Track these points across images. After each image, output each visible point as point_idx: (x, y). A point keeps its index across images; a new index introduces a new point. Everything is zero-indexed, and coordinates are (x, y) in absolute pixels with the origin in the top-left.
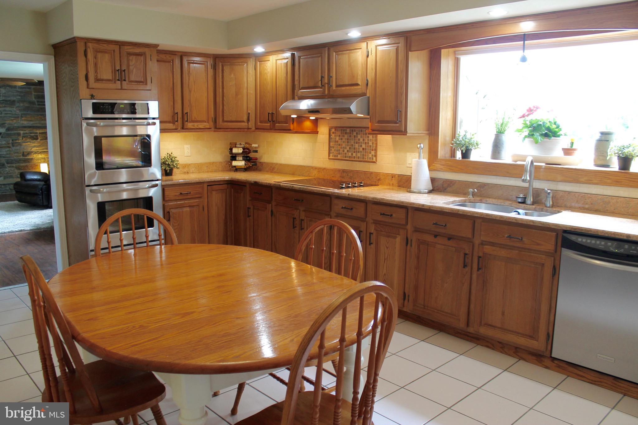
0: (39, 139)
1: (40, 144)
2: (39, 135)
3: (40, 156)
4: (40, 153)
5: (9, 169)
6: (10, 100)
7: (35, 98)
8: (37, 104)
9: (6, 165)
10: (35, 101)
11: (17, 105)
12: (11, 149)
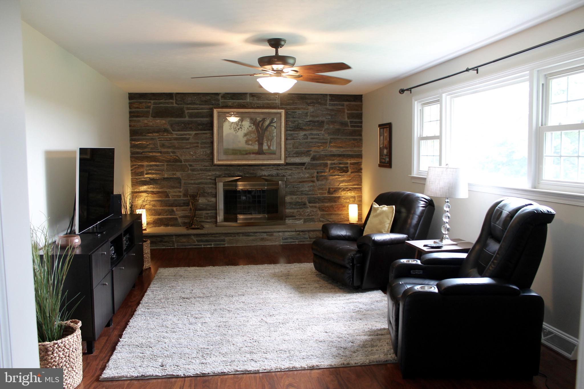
0: (350, 171)
1: (350, 178)
2: (350, 166)
3: (350, 194)
4: (350, 190)
5: (311, 209)
6: (318, 121)
7: (348, 118)
8: (351, 125)
9: (308, 204)
10: (347, 121)
11: (326, 126)
12: (315, 184)
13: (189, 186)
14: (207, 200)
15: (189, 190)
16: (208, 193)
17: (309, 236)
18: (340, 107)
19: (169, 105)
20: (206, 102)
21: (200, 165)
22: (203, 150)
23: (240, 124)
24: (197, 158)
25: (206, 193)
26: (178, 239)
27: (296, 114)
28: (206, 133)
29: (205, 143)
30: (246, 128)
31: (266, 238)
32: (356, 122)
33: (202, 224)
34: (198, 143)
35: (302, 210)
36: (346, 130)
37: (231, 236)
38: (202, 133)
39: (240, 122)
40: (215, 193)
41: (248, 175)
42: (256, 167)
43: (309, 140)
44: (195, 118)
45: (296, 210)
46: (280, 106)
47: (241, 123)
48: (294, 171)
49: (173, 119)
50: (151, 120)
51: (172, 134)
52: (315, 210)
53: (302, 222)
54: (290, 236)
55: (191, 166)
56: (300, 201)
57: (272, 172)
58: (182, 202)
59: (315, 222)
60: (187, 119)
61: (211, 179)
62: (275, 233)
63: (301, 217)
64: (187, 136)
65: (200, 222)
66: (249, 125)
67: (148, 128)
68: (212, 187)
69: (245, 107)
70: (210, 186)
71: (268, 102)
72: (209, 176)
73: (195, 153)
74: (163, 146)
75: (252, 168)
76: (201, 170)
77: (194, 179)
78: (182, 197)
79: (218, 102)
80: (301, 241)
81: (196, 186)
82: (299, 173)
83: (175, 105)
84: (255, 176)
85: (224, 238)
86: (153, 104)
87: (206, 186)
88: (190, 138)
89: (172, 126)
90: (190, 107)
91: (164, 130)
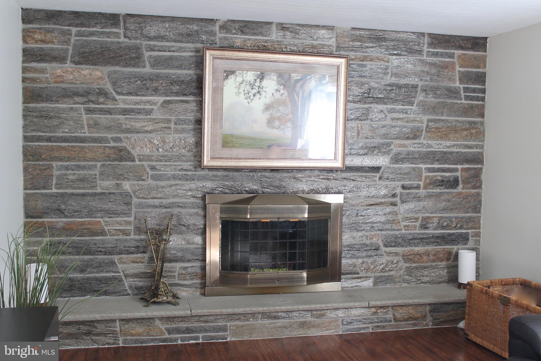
0: (461, 184)
1: (461, 199)
2: (461, 176)
5: (389, 258)
6: (406, 86)
7: (461, 81)
8: (465, 95)
9: (383, 249)
10: (459, 87)
11: (420, 97)
12: (396, 208)
13: (149, 210)
14: (184, 240)
15: (149, 219)
16: (188, 227)
17: (394, 315)
18: (447, 60)
19: (109, 40)
20: (189, 37)
21: (172, 167)
22: (180, 135)
23: (257, 84)
24: (166, 153)
25: (184, 225)
26: (126, 326)
27: (364, 69)
28: (187, 102)
29: (184, 122)
30: (270, 94)
31: (310, 322)
32: (474, 91)
33: (175, 290)
34: (169, 121)
35: (370, 260)
36: (457, 103)
37: (239, 319)
38: (178, 101)
39: (258, 81)
40: (202, 227)
41: (269, 190)
42: (286, 175)
43: (388, 122)
44: (164, 69)
45: (360, 261)
46: (334, 52)
47: (261, 82)
48: (359, 183)
49: (117, 68)
50: (70, 70)
51: (116, 100)
52: (395, 259)
53: (372, 284)
54: (358, 318)
55: (153, 168)
56: (368, 242)
57: (316, 184)
58: (134, 244)
59: (396, 283)
60: (148, 70)
61: (194, 197)
62: (328, 312)
63: (369, 274)
64: (148, 107)
65: (171, 285)
66: (276, 87)
67: (63, 86)
68: (196, 214)
69: (269, 50)
70: (193, 211)
71: (312, 42)
72: (190, 190)
73: (164, 142)
74: (95, 125)
75: (277, 175)
76: (175, 177)
77: (159, 196)
78: (132, 233)
79: (213, 38)
80: (378, 327)
81: (164, 210)
82: (369, 186)
83: (122, 39)
84: (284, 193)
85: (224, 323)
86: (76, 36)
87: (183, 211)
88: (153, 109)
89: (114, 84)
90: (155, 46)
91: (97, 90)
